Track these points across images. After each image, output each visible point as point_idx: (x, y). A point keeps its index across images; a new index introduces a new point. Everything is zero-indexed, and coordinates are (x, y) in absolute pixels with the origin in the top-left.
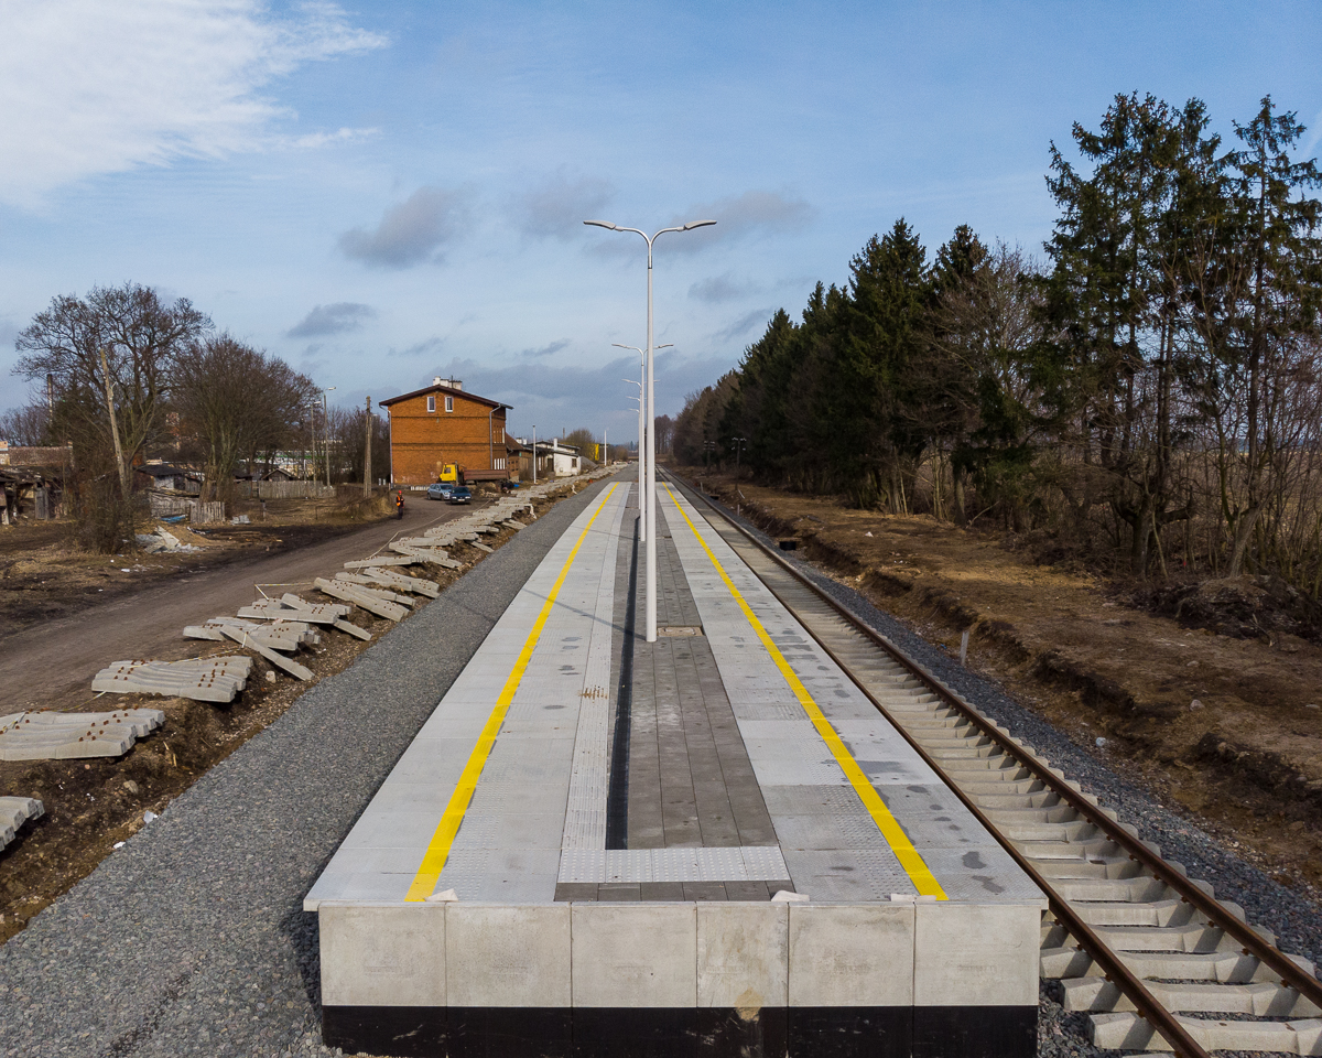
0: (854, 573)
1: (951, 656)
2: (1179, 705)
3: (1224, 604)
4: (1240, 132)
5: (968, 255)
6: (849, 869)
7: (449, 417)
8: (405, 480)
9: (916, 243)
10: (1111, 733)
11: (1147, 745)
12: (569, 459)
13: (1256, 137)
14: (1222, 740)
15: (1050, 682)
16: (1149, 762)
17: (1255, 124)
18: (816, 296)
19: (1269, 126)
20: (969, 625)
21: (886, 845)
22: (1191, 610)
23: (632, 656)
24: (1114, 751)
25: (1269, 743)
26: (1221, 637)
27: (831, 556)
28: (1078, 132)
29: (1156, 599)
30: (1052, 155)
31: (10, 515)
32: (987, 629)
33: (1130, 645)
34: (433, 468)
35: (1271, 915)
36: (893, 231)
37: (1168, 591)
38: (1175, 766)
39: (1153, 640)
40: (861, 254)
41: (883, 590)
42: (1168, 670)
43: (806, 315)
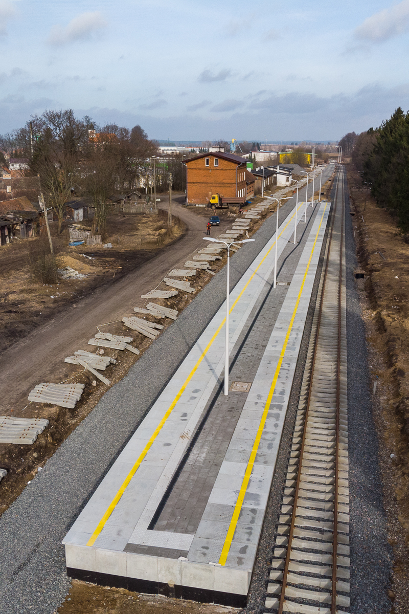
0: (374, 309)
1: (372, 388)
6: (207, 548)
7: (216, 169)
8: (193, 201)
10: (398, 452)
11: (403, 464)
12: (285, 177)
16: (399, 472)
20: (392, 367)
21: (225, 539)
24: (393, 462)
31: (10, 238)
32: (395, 373)
34: (207, 195)
38: (404, 477)
41: (379, 326)
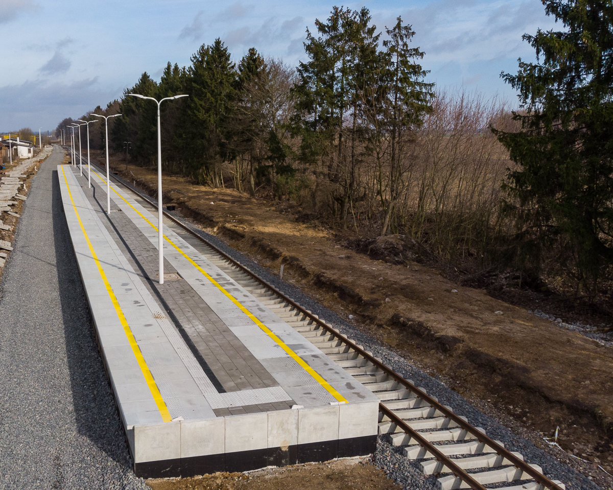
0: (213, 227)
1: (274, 274)
2: (380, 300)
3: (388, 248)
4: (388, 32)
5: (255, 63)
6: (310, 393)
9: (226, 51)
10: (354, 312)
11: (371, 319)
12: (26, 149)
13: (395, 35)
14: (402, 317)
15: (323, 288)
16: (372, 326)
17: (395, 29)
18: (168, 69)
19: (401, 30)
20: (278, 258)
21: (317, 382)
22: (374, 250)
23: (159, 292)
24: (357, 321)
25: (418, 317)
26: (388, 264)
27: (196, 215)
28: (317, 23)
29: (359, 245)
30: (307, 33)
32: (288, 260)
33: (353, 269)
35: (433, 390)
36: (214, 44)
37: (363, 241)
38: (383, 327)
39: (361, 266)
40: (196, 54)
41: (229, 236)
42: (372, 282)
43: (162, 79)
